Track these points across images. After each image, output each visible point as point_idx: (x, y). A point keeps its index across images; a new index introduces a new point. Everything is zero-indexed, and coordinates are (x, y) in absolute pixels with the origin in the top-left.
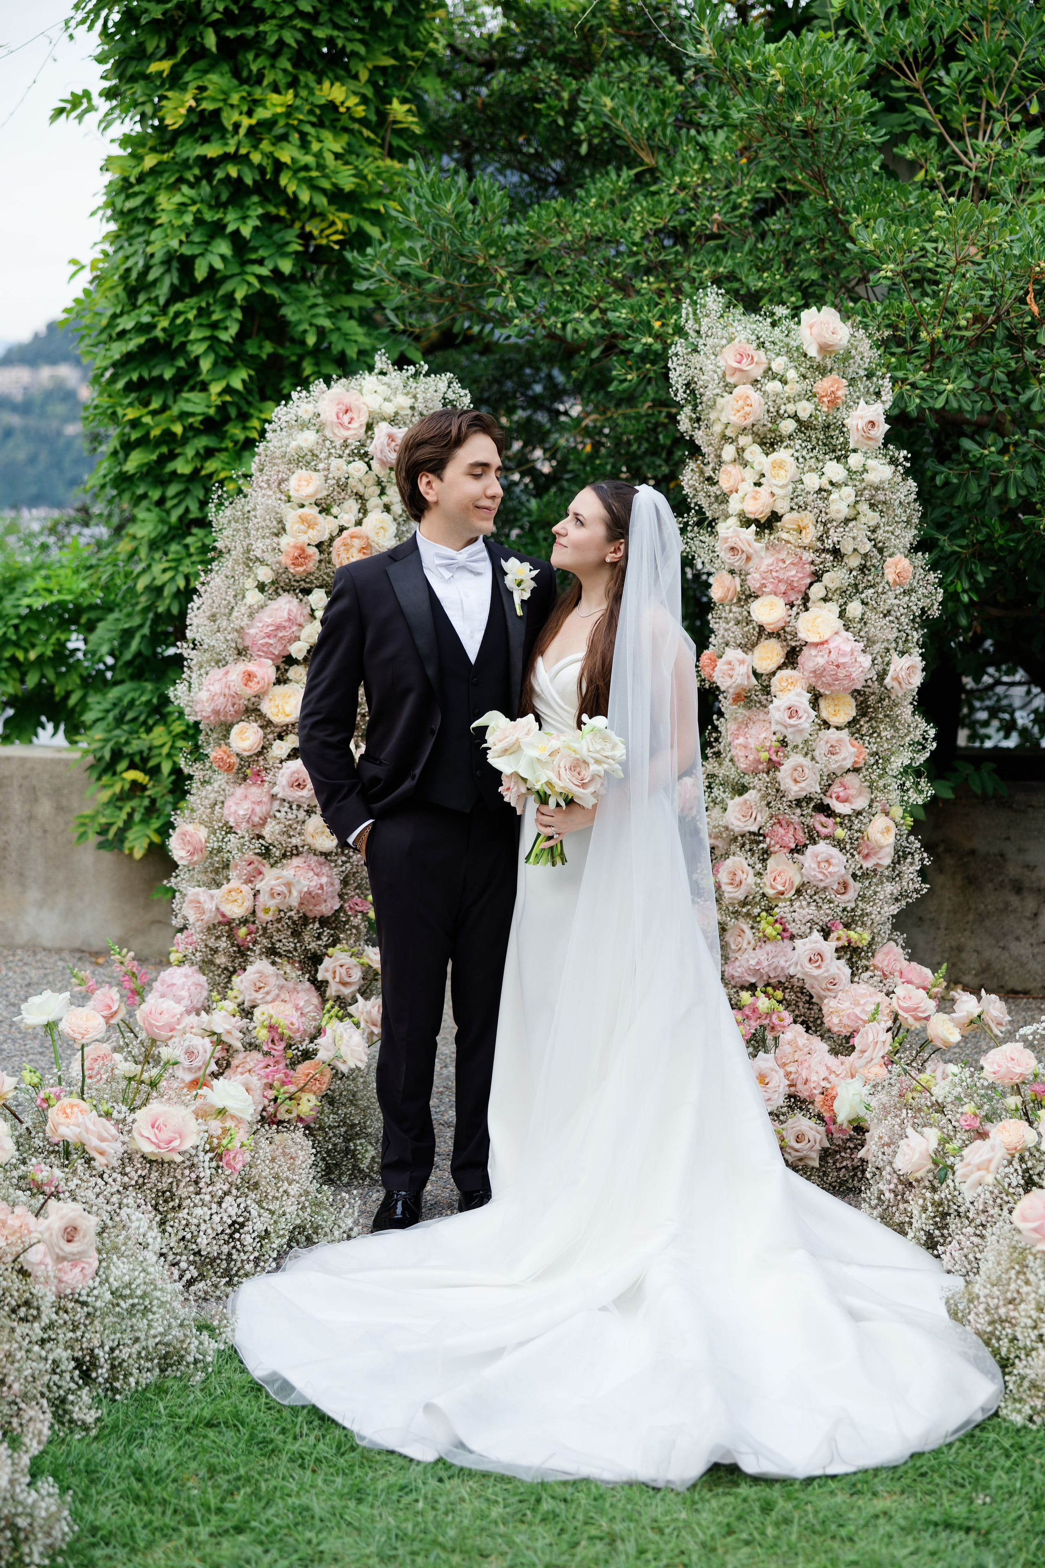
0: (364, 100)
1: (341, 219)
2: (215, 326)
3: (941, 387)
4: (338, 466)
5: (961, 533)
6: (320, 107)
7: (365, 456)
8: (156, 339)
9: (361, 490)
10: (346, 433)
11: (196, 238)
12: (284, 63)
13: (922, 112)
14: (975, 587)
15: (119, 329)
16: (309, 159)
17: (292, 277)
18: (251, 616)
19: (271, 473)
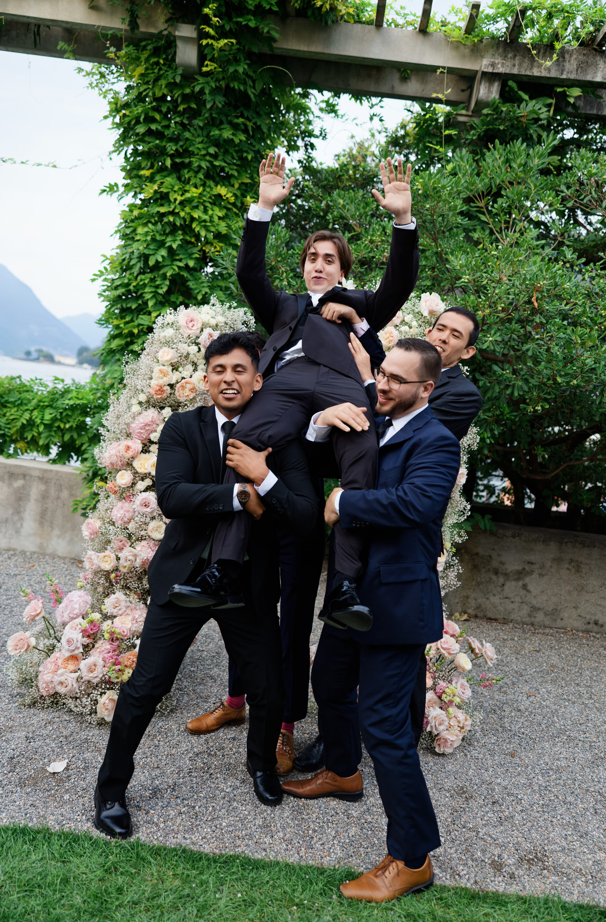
0: (235, 195)
1: (219, 245)
2: (157, 287)
3: (486, 339)
4: (184, 348)
5: (489, 410)
6: (214, 195)
7: (197, 344)
8: (130, 290)
9: (196, 360)
10: (190, 332)
11: (152, 247)
12: (201, 175)
13: (483, 218)
14: (493, 436)
15: (115, 285)
16: (207, 217)
17: (194, 269)
18: (134, 418)
19: (153, 349)
